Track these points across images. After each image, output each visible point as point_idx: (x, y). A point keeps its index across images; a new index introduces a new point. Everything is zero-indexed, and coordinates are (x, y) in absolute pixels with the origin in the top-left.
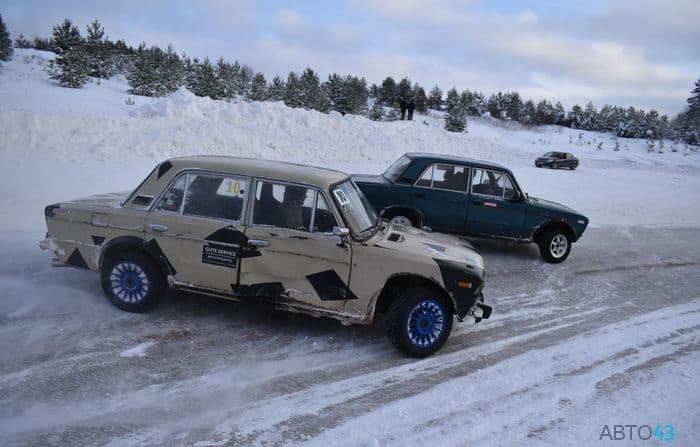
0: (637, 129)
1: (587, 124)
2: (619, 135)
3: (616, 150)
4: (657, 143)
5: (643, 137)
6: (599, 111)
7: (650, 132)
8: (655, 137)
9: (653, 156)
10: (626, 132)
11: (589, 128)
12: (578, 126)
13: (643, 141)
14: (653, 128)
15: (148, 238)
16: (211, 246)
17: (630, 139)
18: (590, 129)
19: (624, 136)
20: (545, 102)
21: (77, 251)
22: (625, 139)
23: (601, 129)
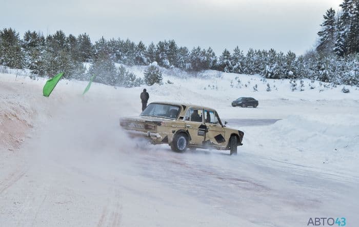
0: (281, 71)
1: (238, 68)
2: (267, 77)
3: (268, 90)
4: (298, 82)
5: (286, 78)
6: (245, 55)
7: (291, 73)
8: (295, 77)
9: (297, 95)
10: (272, 74)
11: (240, 71)
12: (230, 70)
13: (287, 81)
14: (293, 70)
15: (186, 129)
16: (200, 130)
17: (277, 80)
18: (242, 72)
19: (271, 78)
20: (199, 49)
21: (167, 136)
22: (273, 80)
23: (250, 72)
